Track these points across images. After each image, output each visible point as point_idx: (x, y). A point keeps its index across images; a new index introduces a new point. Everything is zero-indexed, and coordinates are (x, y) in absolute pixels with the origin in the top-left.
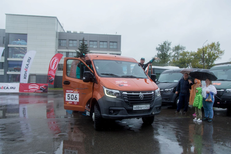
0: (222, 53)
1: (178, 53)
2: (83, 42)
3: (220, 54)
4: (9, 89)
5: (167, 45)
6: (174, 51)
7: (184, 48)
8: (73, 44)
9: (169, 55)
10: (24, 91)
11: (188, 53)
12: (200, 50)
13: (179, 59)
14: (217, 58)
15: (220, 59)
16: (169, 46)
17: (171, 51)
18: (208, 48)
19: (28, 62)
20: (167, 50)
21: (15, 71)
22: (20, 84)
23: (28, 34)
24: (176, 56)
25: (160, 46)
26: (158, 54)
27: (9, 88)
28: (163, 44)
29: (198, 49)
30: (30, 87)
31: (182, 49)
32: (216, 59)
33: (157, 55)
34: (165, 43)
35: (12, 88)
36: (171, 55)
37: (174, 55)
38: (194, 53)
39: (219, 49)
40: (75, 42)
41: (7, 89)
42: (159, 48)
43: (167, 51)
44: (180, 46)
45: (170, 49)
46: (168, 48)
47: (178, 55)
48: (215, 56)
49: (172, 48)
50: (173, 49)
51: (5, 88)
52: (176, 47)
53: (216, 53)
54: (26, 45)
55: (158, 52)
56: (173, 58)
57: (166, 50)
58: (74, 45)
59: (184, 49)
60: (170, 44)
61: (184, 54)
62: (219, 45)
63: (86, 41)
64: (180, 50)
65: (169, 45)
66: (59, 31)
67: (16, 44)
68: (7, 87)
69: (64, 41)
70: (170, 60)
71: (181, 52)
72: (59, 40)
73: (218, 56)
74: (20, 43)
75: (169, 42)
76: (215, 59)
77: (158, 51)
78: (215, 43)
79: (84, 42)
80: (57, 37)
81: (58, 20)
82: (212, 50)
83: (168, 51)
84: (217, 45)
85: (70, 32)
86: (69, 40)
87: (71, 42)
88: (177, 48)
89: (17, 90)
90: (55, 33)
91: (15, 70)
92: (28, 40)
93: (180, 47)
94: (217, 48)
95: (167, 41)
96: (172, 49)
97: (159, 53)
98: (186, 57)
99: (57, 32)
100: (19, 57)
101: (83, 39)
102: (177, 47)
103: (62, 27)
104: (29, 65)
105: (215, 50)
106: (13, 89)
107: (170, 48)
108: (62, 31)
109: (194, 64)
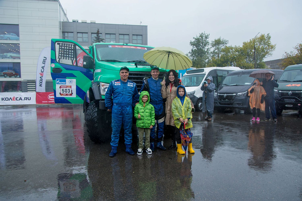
0: (273, 48)
1: (218, 49)
2: (98, 36)
3: (270, 50)
4: (23, 101)
5: (204, 38)
6: (213, 46)
7: (226, 42)
8: (82, 37)
9: (207, 51)
10: (43, 102)
11: (232, 48)
12: (246, 44)
13: (220, 56)
14: (267, 54)
15: (270, 55)
16: (206, 39)
17: (210, 46)
18: (256, 42)
19: (43, 63)
20: (205, 44)
21: (5, 77)
22: (36, 93)
23: (20, 25)
24: (216, 53)
25: (195, 39)
26: (192, 50)
27: (22, 99)
28: (198, 37)
29: (244, 43)
30: (50, 97)
31: (223, 44)
32: (266, 56)
33: (191, 52)
34: (201, 36)
35: (26, 99)
36: (210, 52)
37: (214, 51)
38: (239, 48)
39: (270, 43)
40: (85, 35)
41: (21, 100)
42: (194, 42)
43: (204, 46)
44: (221, 39)
45: (208, 44)
46: (205, 42)
47: (219, 51)
48: (264, 52)
49: (210, 42)
50: (213, 43)
51: (17, 99)
52: (216, 41)
53: (266, 48)
54: (18, 40)
55: (192, 48)
56: (212, 55)
57: (203, 44)
58: (84, 39)
59: (226, 44)
60: (208, 37)
61: (227, 50)
62: (269, 38)
63: (101, 33)
64: (221, 45)
65: (206, 37)
66: (62, 21)
67: (4, 39)
68: (21, 98)
69: (70, 35)
70: (208, 58)
71: (222, 47)
72: (63, 33)
73: (268, 52)
74: (9, 38)
75: (206, 35)
76: (264, 56)
77: (192, 46)
78: (265, 35)
79: (100, 35)
80: (60, 29)
81: (60, 5)
82: (260, 44)
83: (206, 46)
84: (267, 38)
85: (77, 21)
86: (78, 33)
87: (80, 35)
88: (218, 43)
89: (33, 102)
90: (58, 24)
91: (6, 75)
92: (20, 33)
93: (221, 41)
94: (267, 42)
95: (204, 33)
96: (211, 44)
97: (194, 48)
98: (229, 54)
99: (60, 22)
100: (9, 58)
101: (98, 31)
102: (218, 40)
103: (65, 15)
104: (44, 68)
105: (265, 44)
106: (28, 100)
107: (208, 42)
108: (65, 20)
109: (240, 62)
